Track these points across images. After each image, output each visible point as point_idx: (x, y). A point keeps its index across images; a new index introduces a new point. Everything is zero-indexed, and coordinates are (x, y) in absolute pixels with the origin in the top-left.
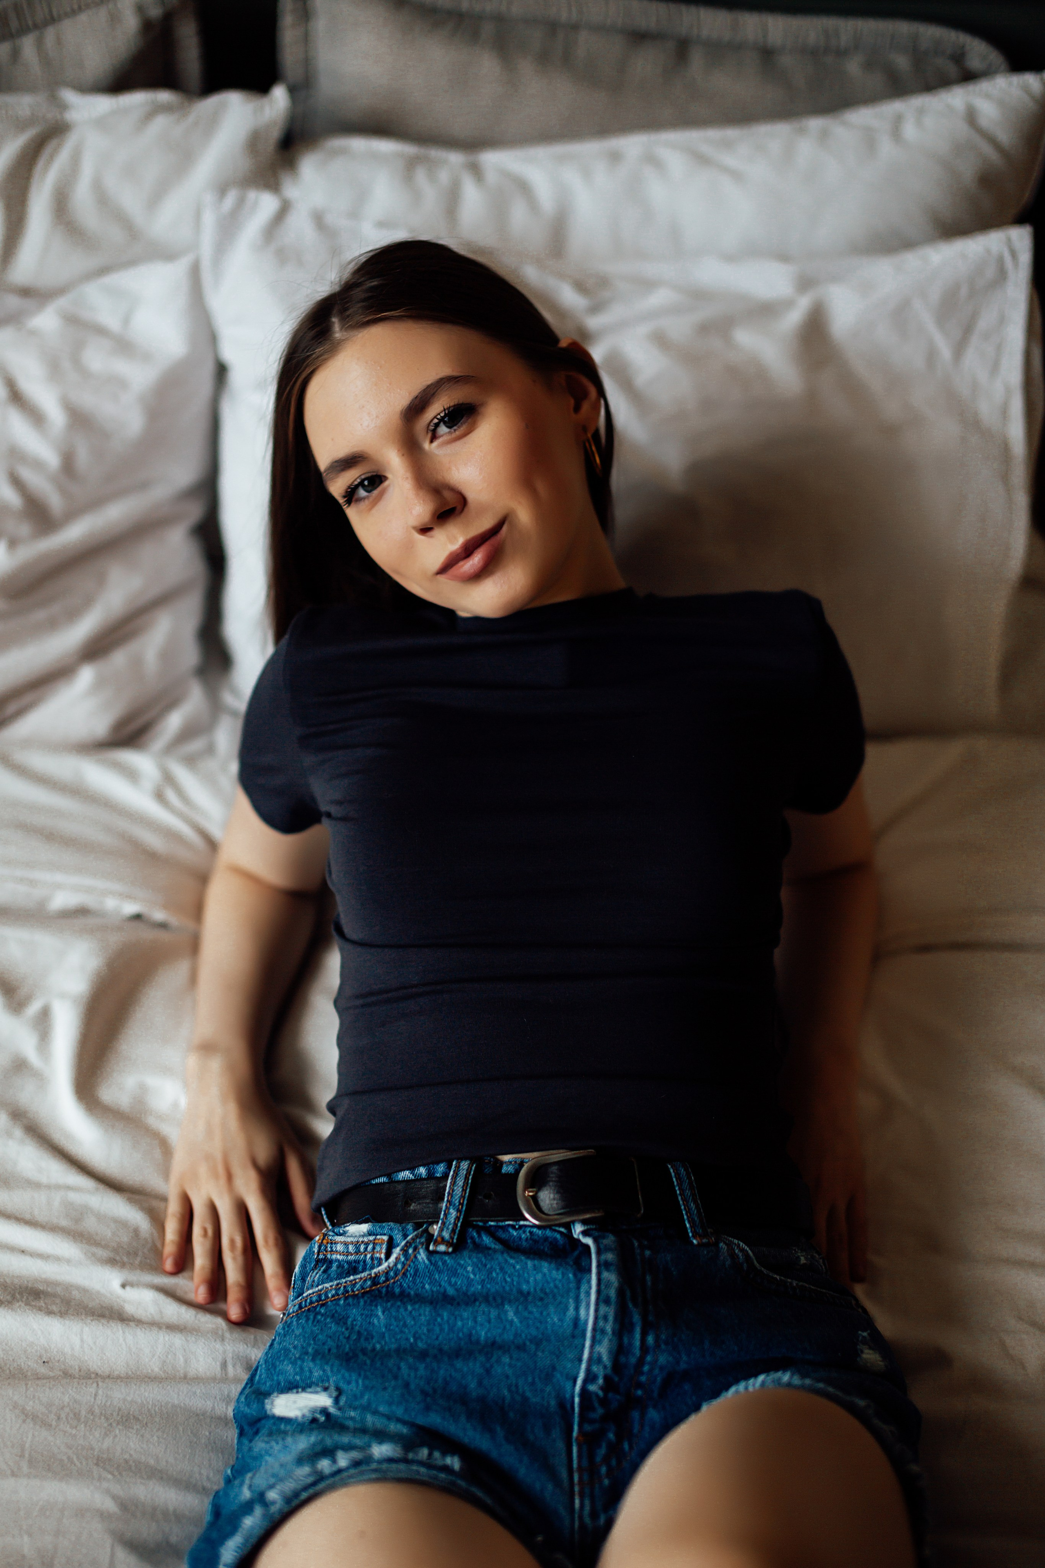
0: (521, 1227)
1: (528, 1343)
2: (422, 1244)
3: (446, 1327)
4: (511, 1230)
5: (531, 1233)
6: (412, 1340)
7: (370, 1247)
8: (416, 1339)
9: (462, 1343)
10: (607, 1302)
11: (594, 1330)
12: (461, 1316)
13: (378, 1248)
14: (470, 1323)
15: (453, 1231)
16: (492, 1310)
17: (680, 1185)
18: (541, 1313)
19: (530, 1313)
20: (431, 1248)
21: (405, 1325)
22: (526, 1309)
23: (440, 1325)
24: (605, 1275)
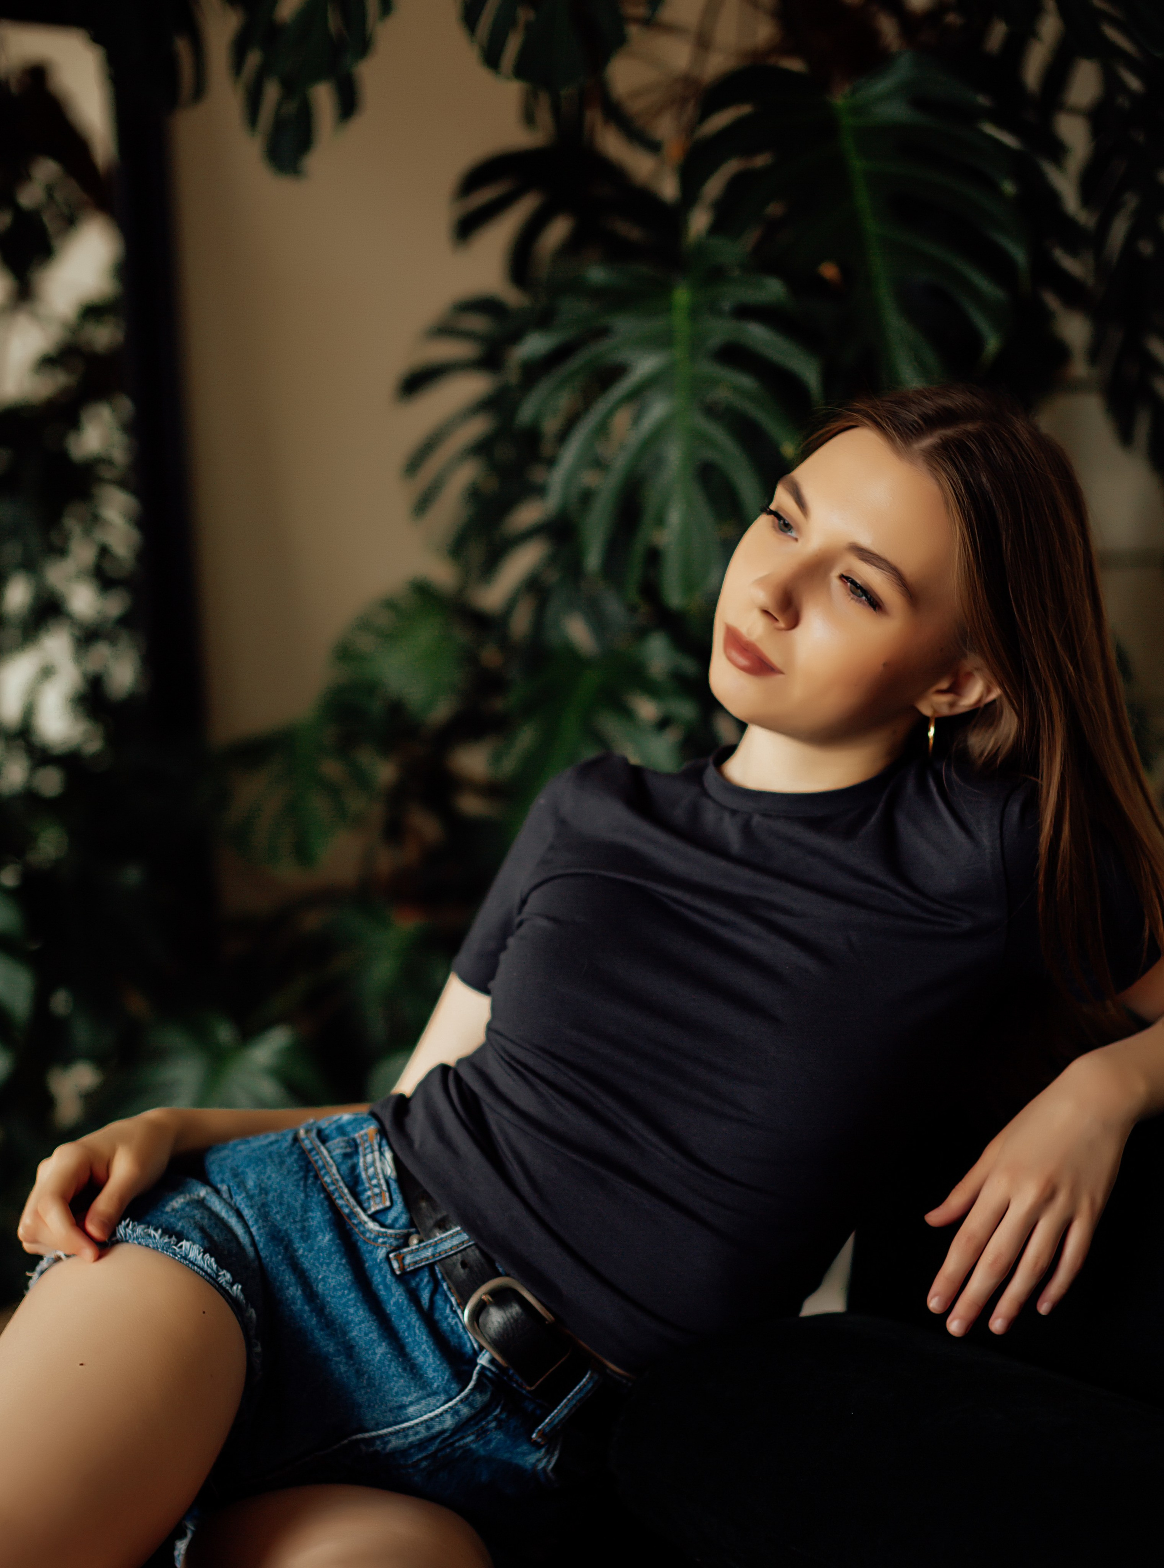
0: (455, 1312)
1: (366, 1376)
2: (391, 1245)
3: (344, 1300)
4: (448, 1306)
5: (456, 1323)
6: (320, 1277)
7: (377, 1190)
8: (323, 1279)
9: (339, 1321)
10: (428, 1428)
11: (404, 1429)
12: (358, 1309)
13: (378, 1200)
14: (357, 1320)
15: (416, 1263)
16: (376, 1334)
17: (577, 1393)
18: (394, 1375)
19: (389, 1366)
20: (391, 1255)
21: (328, 1265)
22: (390, 1361)
23: (343, 1294)
24: (448, 1417)
